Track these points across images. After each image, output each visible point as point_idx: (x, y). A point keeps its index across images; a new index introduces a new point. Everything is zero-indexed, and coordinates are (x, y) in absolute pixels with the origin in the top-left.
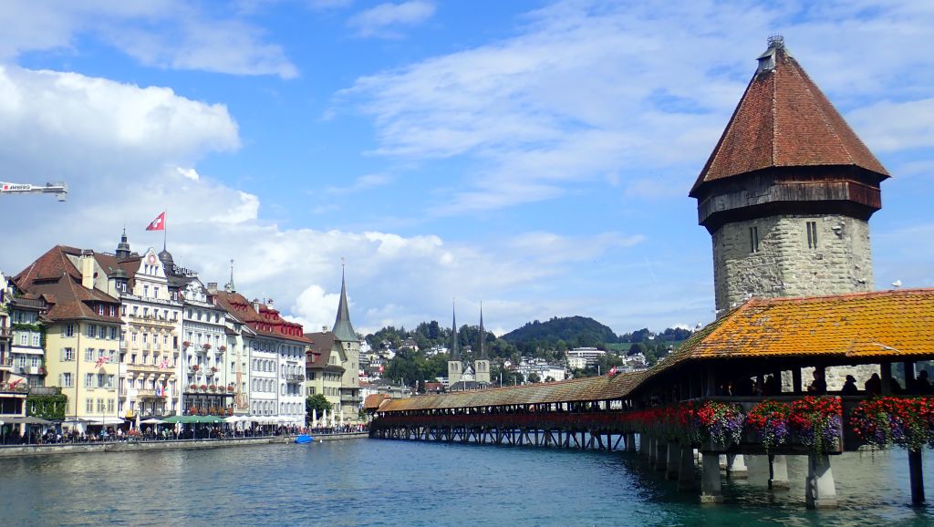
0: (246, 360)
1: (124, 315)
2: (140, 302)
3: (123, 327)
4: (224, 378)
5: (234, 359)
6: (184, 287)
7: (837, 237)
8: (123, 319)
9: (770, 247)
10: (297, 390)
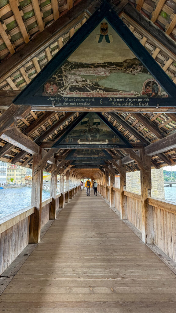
10: (4, 174)
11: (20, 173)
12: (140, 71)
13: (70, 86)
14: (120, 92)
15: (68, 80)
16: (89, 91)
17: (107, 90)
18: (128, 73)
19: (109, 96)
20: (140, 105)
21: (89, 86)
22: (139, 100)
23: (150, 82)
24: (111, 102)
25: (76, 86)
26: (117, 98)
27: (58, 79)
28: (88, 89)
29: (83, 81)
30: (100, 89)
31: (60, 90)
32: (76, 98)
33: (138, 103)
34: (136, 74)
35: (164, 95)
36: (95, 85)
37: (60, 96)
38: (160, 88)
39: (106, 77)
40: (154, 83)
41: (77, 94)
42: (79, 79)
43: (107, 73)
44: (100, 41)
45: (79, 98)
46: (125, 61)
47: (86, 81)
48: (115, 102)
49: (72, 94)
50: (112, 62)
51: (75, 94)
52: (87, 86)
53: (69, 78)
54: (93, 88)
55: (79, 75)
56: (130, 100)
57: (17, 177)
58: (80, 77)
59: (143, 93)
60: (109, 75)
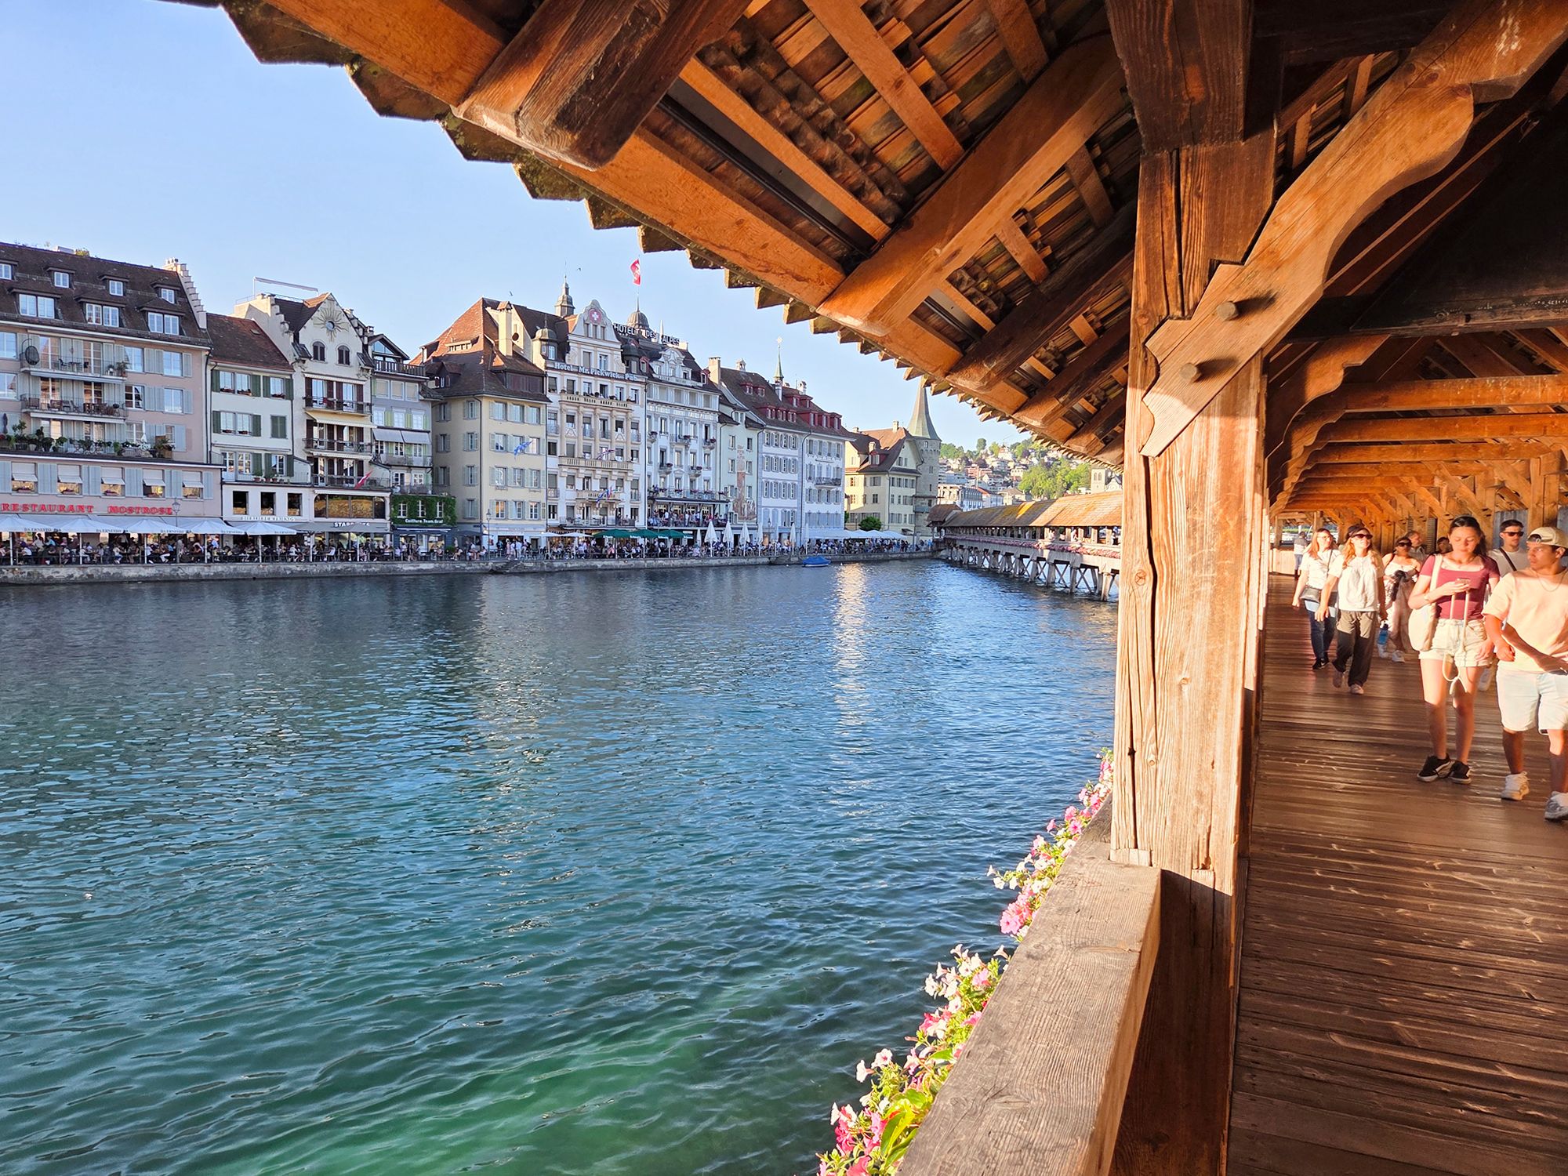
0: (752, 456)
1: (553, 390)
2: (577, 373)
3: (551, 407)
4: (716, 478)
5: (735, 455)
6: (655, 356)
8: (549, 395)
10: (832, 496)
11: (911, 492)
57: (896, 509)
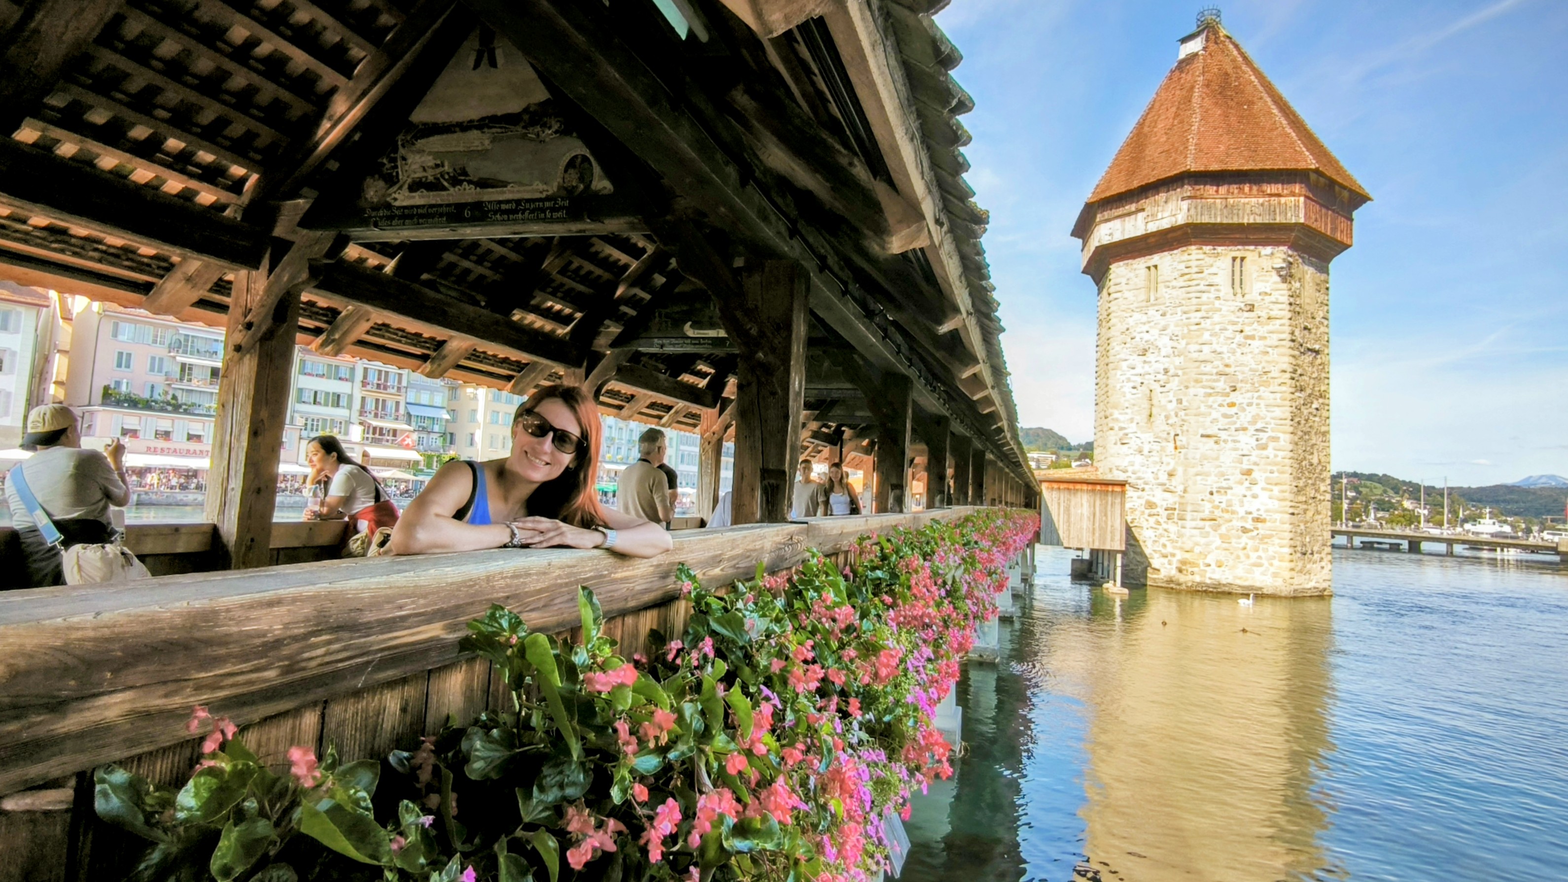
7: (1278, 279)
9: (1175, 293)
12: (556, 132)
13: (409, 180)
14: (509, 187)
15: (406, 168)
16: (444, 189)
17: (483, 184)
18: (531, 140)
19: (486, 198)
20: (548, 215)
21: (447, 177)
22: (547, 204)
23: (576, 157)
24: (489, 211)
25: (421, 178)
26: (500, 202)
27: (388, 166)
28: (446, 184)
29: (437, 166)
30: (470, 182)
31: (391, 190)
32: (418, 207)
33: (543, 210)
34: (547, 140)
35: (605, 188)
36: (460, 175)
37: (388, 206)
38: (597, 169)
39: (483, 154)
40: (585, 159)
41: (423, 197)
42: (430, 161)
43: (487, 142)
44: (476, 66)
45: (423, 206)
46: (526, 110)
47: (443, 166)
48: (495, 214)
49: (414, 197)
50: (499, 114)
51: (419, 199)
52: (442, 176)
53: (409, 161)
54: (455, 182)
55: (430, 153)
56: (528, 206)
58: (431, 158)
59: (559, 188)
60: (489, 147)
